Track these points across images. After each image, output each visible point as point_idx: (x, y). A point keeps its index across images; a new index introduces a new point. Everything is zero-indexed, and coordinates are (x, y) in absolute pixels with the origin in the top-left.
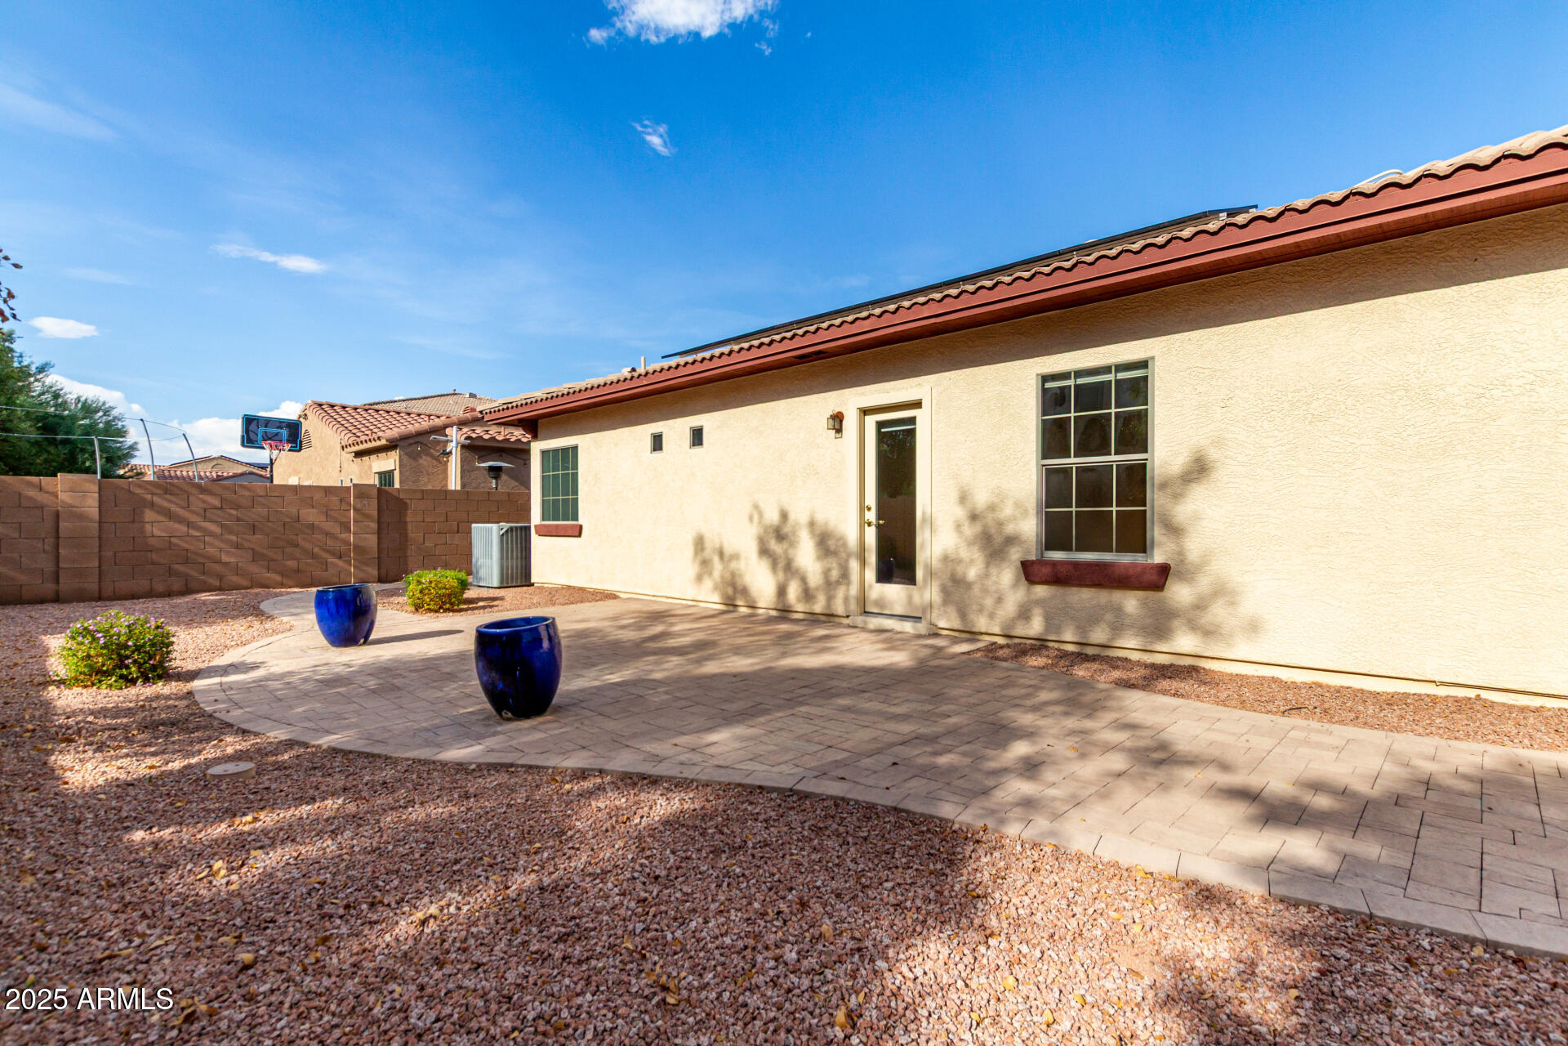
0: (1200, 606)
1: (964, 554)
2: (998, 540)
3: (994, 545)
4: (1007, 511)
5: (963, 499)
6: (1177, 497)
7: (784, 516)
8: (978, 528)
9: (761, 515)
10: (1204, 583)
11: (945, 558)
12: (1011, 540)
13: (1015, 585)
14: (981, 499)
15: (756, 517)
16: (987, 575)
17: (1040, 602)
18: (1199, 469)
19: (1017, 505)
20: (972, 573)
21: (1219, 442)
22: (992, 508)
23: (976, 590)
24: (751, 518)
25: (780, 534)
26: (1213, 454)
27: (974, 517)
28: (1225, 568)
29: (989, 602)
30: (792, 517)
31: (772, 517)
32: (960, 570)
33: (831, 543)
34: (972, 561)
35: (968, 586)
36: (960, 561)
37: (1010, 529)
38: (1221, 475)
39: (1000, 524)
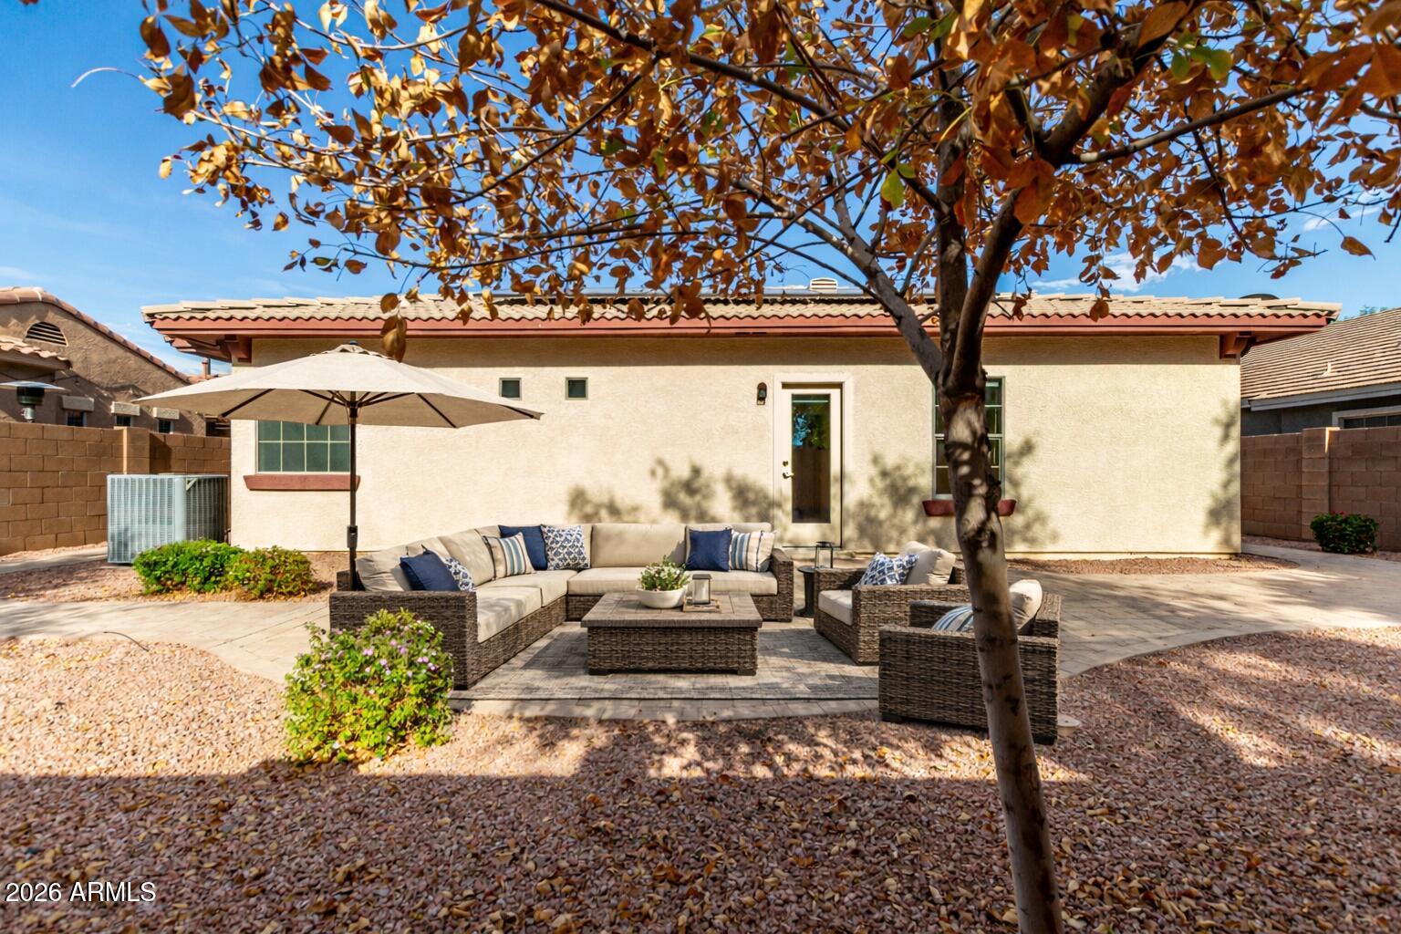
0: (1028, 527)
1: (876, 500)
2: (902, 491)
3: (899, 493)
4: (909, 471)
5: (876, 460)
6: (1017, 464)
7: (696, 471)
8: (888, 482)
9: (667, 470)
10: (1030, 513)
11: (863, 505)
12: (912, 490)
13: (916, 522)
14: (890, 461)
15: (660, 472)
16: (893, 515)
17: (933, 532)
18: (1027, 448)
19: (917, 466)
20: (883, 515)
21: (1037, 433)
22: (898, 468)
23: (886, 526)
24: (653, 473)
25: (690, 487)
26: (1034, 440)
27: (884, 474)
28: (1041, 504)
29: (894, 534)
30: (706, 473)
31: (681, 471)
32: (873, 513)
33: (751, 496)
34: (882, 506)
35: (880, 523)
36: (872, 506)
37: (911, 483)
38: (1039, 453)
39: (905, 479)
